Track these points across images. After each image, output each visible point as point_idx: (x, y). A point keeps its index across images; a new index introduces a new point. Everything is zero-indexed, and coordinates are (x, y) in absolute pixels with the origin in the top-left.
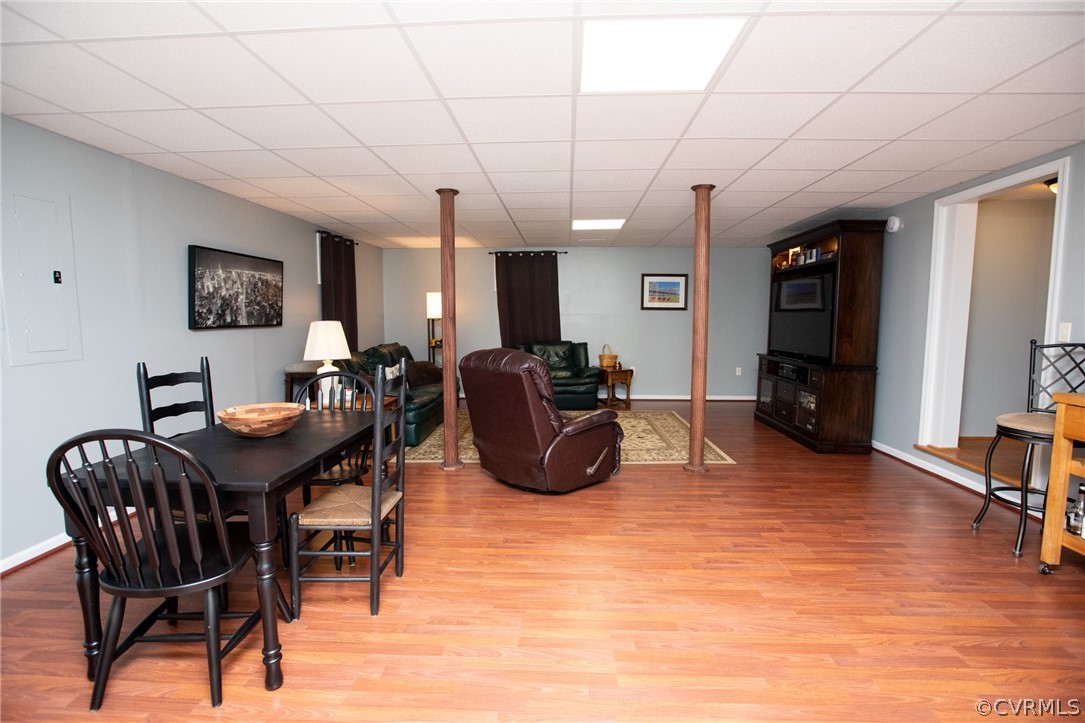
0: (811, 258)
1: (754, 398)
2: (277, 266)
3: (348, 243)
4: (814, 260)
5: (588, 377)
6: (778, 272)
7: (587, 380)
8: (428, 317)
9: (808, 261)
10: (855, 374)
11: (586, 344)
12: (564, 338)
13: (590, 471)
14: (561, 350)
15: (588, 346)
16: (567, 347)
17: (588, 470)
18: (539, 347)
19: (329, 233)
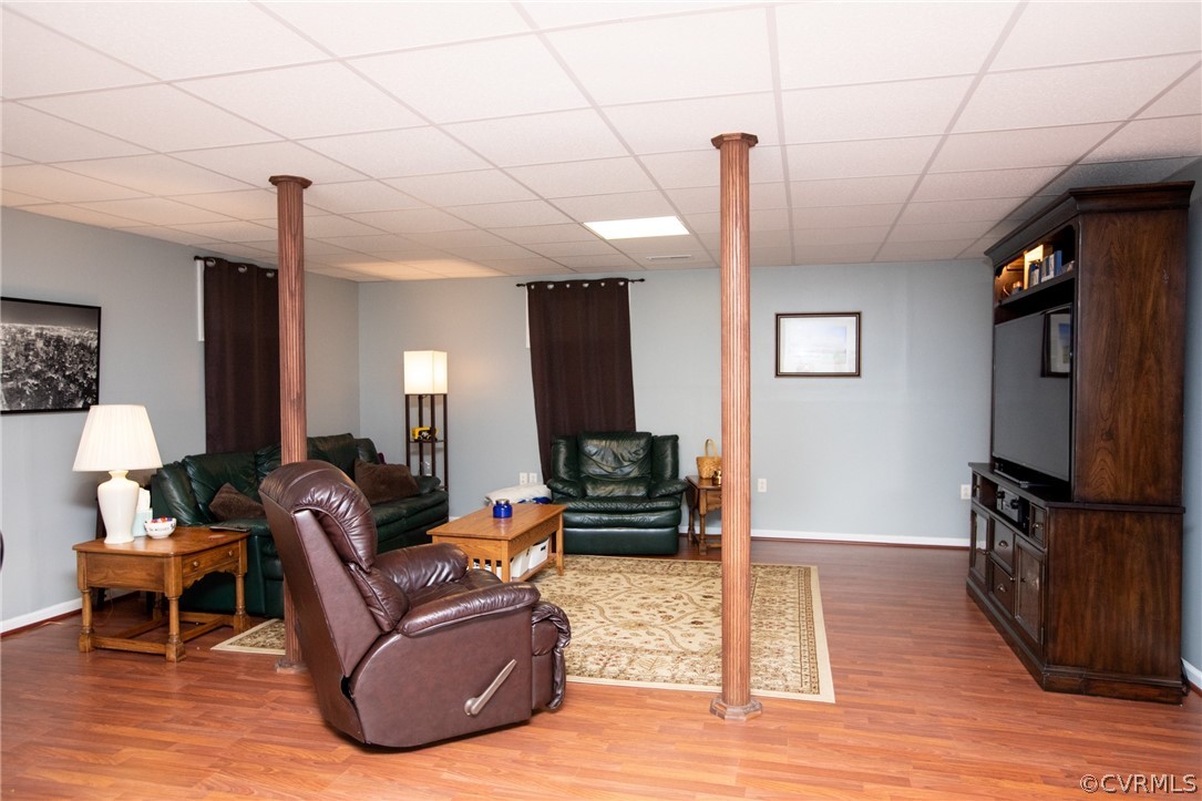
0: (1048, 274)
1: (966, 543)
2: (92, 314)
3: (269, 275)
4: (1052, 275)
5: (663, 497)
6: (1006, 301)
7: (661, 504)
8: (407, 392)
9: (1044, 279)
10: (1127, 521)
11: (675, 438)
12: (639, 429)
13: (473, 705)
14: (628, 449)
15: (680, 442)
16: (643, 442)
17: (469, 703)
18: (595, 442)
19: (220, 261)
